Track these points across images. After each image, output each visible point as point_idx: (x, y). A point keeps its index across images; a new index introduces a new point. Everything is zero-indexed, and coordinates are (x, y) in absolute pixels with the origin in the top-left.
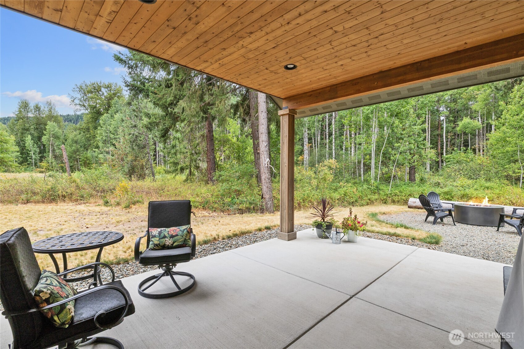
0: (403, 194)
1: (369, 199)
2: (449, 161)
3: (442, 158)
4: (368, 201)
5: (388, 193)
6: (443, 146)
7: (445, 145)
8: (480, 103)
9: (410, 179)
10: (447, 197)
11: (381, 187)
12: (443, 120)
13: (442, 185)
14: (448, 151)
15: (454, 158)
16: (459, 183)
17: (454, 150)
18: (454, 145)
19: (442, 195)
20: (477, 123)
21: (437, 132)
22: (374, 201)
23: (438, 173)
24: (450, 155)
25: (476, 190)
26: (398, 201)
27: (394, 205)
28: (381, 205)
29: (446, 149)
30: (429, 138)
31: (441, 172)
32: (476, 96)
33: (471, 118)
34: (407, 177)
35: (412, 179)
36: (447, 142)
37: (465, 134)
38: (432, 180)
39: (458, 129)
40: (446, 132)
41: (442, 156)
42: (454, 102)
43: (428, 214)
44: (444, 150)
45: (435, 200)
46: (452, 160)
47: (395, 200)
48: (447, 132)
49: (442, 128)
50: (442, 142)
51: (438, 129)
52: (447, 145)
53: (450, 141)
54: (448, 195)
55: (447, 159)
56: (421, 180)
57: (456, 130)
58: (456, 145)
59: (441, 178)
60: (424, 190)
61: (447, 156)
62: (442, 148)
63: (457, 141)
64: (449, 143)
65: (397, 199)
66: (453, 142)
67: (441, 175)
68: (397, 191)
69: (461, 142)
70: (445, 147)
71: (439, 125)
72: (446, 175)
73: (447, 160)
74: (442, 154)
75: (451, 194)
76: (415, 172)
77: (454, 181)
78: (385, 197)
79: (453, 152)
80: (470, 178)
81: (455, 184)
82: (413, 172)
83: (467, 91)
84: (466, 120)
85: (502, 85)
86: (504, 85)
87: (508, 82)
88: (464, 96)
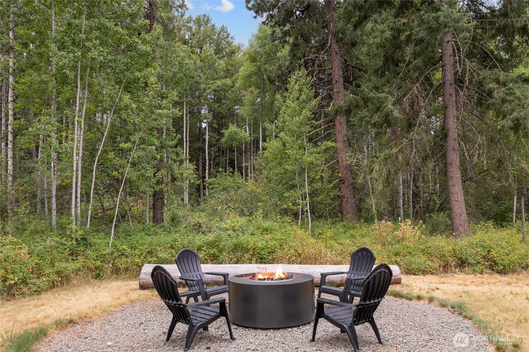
0: (137, 252)
1: (58, 273)
2: (212, 189)
3: (205, 183)
4: (55, 277)
5: (104, 253)
6: (206, 165)
7: (207, 164)
8: (247, 108)
9: (154, 218)
10: (212, 252)
11: (92, 239)
12: (205, 128)
13: (204, 228)
14: (211, 174)
15: (219, 184)
16: (227, 223)
17: (219, 172)
18: (218, 166)
19: (204, 249)
20: (245, 134)
21: (198, 145)
22: (72, 275)
23: (198, 207)
24: (214, 179)
25: (253, 234)
26: (127, 269)
27: (117, 278)
28: (88, 282)
29: (209, 170)
30: (188, 152)
31: (202, 206)
32: (243, 98)
33: (238, 126)
34: (149, 215)
35: (157, 219)
36: (210, 160)
37: (231, 150)
38: (190, 218)
39: (223, 140)
40: (208, 146)
41: (204, 180)
42: (218, 102)
43: (174, 318)
44: (207, 171)
45: (192, 268)
46: (216, 186)
47: (121, 267)
48: (210, 146)
49: (204, 140)
50: (204, 159)
51: (198, 140)
52: (210, 164)
53: (214, 160)
54: (213, 248)
55: (210, 184)
56: (173, 220)
57: (221, 143)
58: (221, 165)
59: (203, 214)
60: (175, 240)
61: (210, 180)
62: (204, 169)
63: (222, 160)
64: (212, 162)
65: (124, 266)
66: (217, 161)
67: (203, 211)
68: (125, 247)
69: (226, 161)
70: (207, 167)
71: (200, 133)
72: (209, 211)
73: (210, 187)
74: (204, 177)
75: (218, 246)
76: (163, 204)
77: (221, 220)
78: (98, 263)
79: (218, 174)
80: (242, 214)
81: (223, 225)
82: (159, 204)
83: (233, 89)
84: (233, 128)
85: (276, 75)
86: (278, 74)
87: (283, 72)
88: (229, 96)
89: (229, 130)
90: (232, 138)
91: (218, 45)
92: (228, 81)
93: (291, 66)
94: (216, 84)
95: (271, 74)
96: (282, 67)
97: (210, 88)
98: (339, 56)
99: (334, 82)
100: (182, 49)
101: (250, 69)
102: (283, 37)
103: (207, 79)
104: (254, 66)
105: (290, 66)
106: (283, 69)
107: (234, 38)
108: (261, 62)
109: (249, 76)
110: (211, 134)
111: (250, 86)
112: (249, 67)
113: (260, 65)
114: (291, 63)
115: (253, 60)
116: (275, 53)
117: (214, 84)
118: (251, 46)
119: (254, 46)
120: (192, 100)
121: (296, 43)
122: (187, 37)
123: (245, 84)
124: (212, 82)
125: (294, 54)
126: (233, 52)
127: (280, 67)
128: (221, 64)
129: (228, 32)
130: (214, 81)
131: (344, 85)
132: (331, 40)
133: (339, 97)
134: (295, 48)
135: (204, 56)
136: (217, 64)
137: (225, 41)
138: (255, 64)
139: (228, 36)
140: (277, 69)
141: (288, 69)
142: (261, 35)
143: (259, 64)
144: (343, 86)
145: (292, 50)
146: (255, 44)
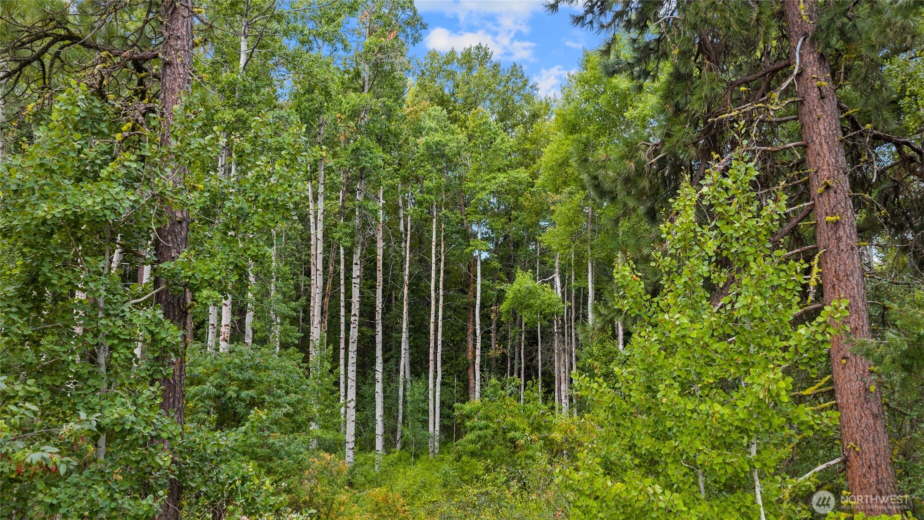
20: (552, 295)
32: (553, 207)
33: (535, 276)
69: (520, 334)
83: (532, 190)
84: (524, 280)
85: (619, 174)
86: (625, 173)
87: (640, 165)
88: (526, 204)
89: (516, 286)
90: (523, 303)
91: (505, 102)
92: (522, 174)
93: (667, 145)
94: (497, 181)
95: (601, 172)
96: (638, 149)
97: (483, 189)
98: (830, 106)
99: (820, 190)
100: (430, 115)
101: (564, 148)
102: (639, 61)
103: (478, 171)
104: (574, 141)
105: (663, 143)
106: (643, 155)
107: (538, 87)
108: (589, 132)
109: (564, 163)
110: (487, 283)
111: (565, 183)
112: (563, 144)
113: (587, 138)
114: (668, 135)
115: (572, 128)
116: (620, 112)
117: (493, 181)
118: (568, 99)
119: (573, 100)
120: (449, 214)
121: (683, 70)
122: (446, 92)
123: (555, 180)
124: (488, 177)
125: (677, 105)
126: (535, 116)
127: (631, 149)
128: (509, 140)
129: (525, 75)
130: (493, 175)
131: (854, 199)
132: (801, 55)
133: (839, 239)
134: (679, 87)
135: (472, 125)
136: (498, 140)
137: (519, 94)
138: (576, 136)
139: (525, 85)
140: (622, 158)
141: (656, 152)
142: (589, 75)
143: (584, 135)
144: (850, 202)
145: (668, 95)
146: (576, 95)
